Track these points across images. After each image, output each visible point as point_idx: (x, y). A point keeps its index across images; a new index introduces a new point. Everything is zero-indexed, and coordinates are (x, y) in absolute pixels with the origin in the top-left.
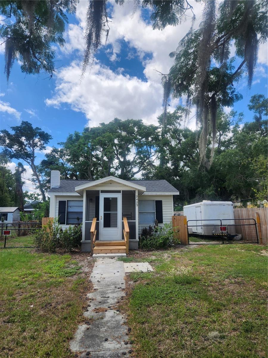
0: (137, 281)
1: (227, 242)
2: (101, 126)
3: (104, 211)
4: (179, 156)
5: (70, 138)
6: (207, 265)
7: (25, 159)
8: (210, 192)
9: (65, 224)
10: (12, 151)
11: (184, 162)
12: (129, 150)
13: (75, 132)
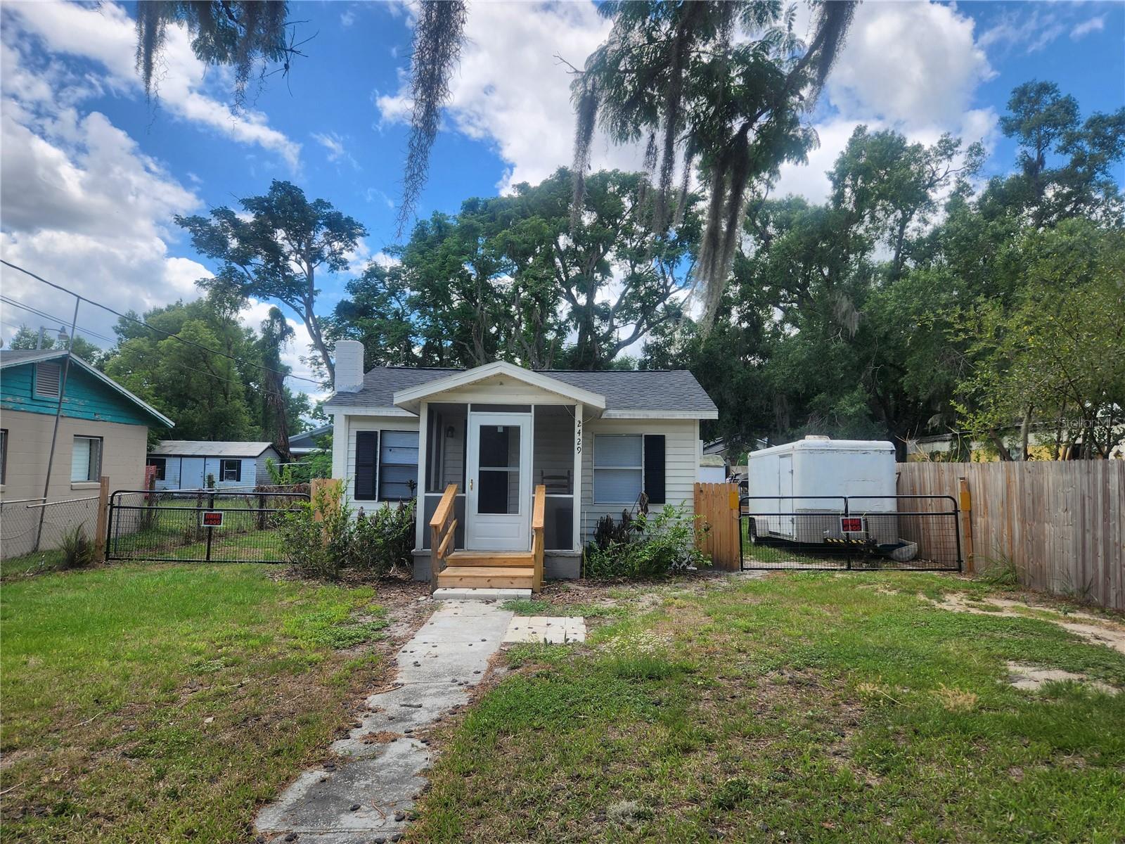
0: (518, 667)
1: (864, 565)
2: (516, 194)
3: (481, 465)
4: (766, 289)
5: (421, 233)
6: (745, 631)
7: (287, 297)
8: (852, 405)
9: (374, 499)
10: (246, 274)
11: (782, 309)
12: (605, 270)
13: (435, 213)
